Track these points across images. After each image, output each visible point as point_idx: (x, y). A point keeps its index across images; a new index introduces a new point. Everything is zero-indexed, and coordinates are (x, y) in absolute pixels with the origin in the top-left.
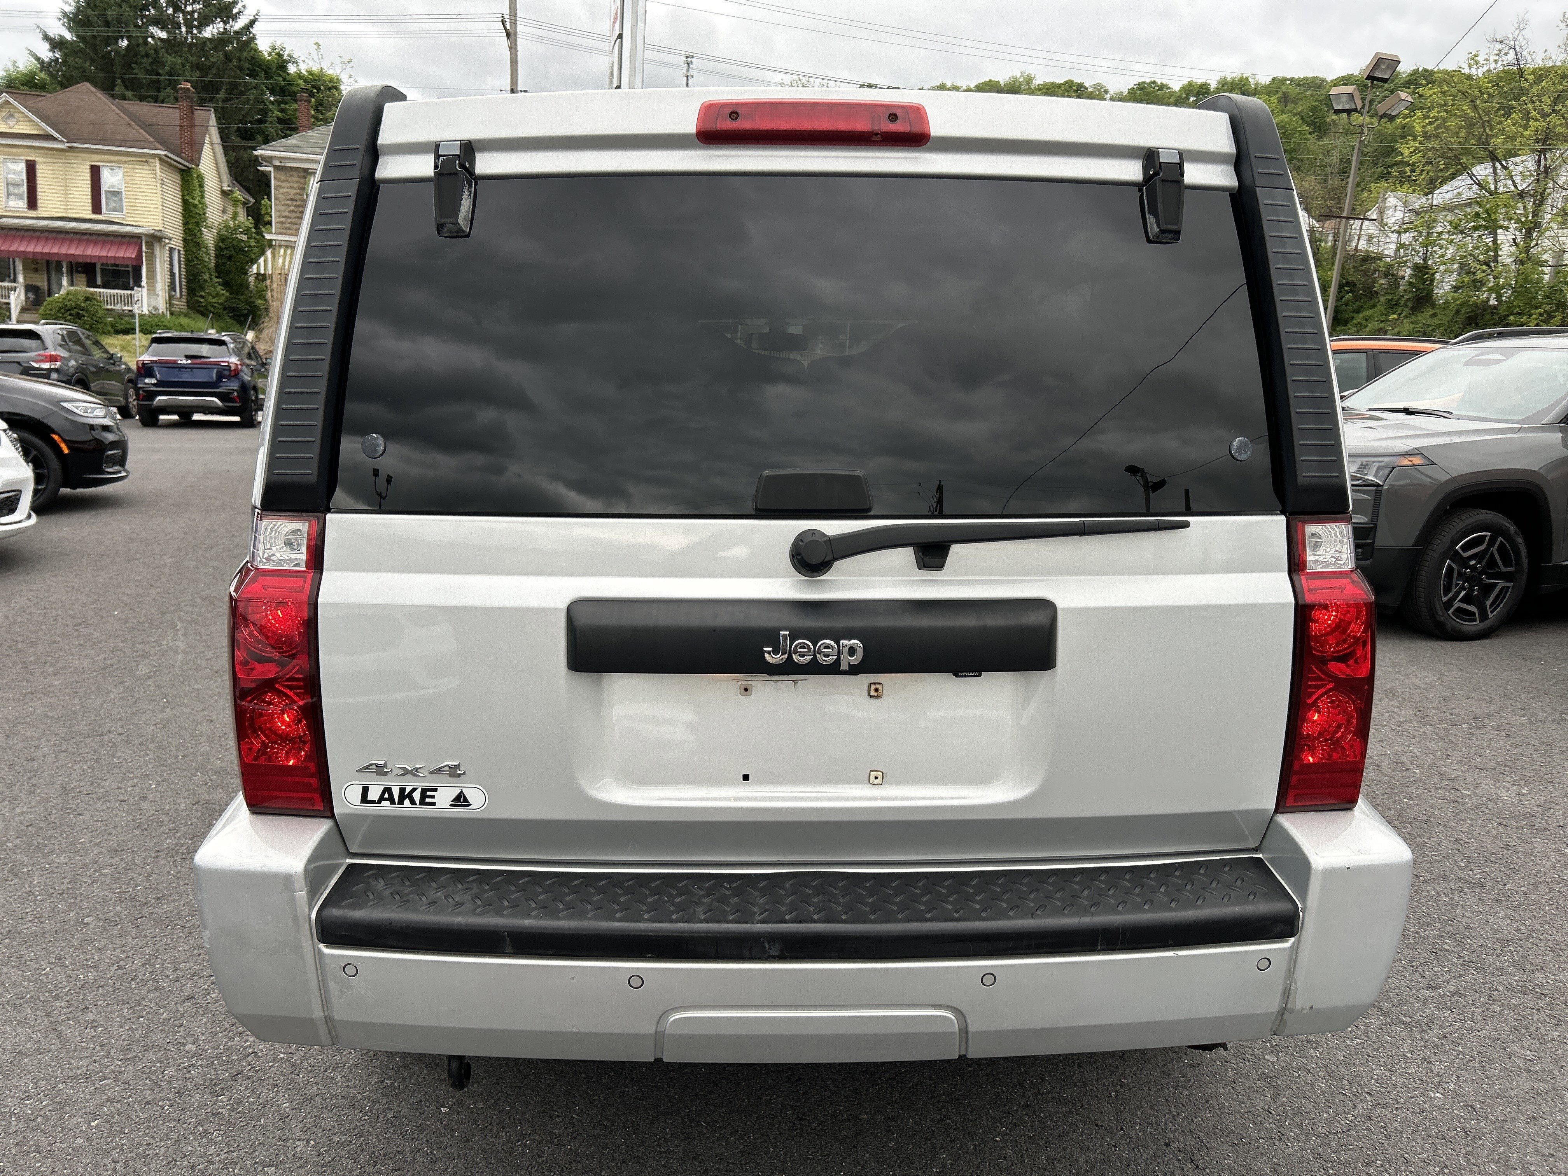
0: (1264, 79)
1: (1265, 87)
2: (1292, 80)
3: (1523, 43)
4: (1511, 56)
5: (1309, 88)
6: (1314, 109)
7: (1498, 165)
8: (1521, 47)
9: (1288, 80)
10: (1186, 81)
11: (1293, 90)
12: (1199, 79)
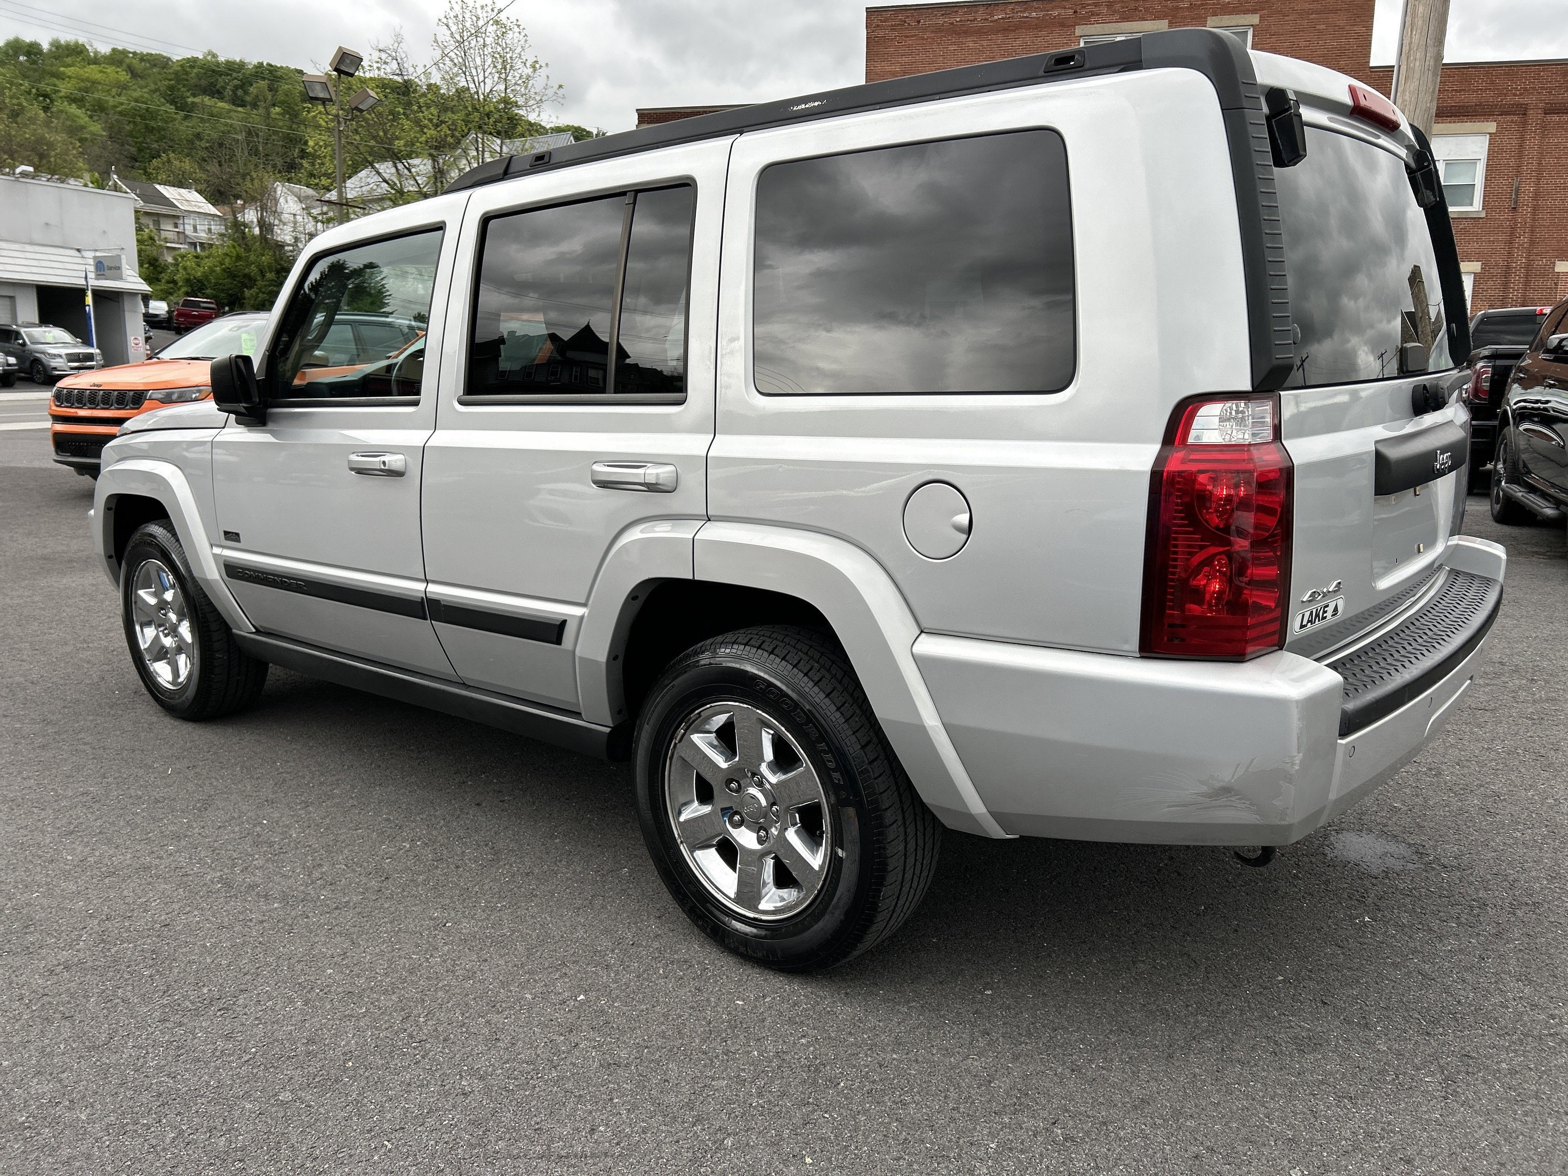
0: (104, 49)
1: (105, 57)
2: (134, 53)
3: (403, 56)
4: (394, 65)
5: (155, 65)
6: (171, 88)
7: (400, 166)
8: (402, 59)
9: (130, 53)
10: (11, 37)
11: (138, 66)
12: (28, 37)
